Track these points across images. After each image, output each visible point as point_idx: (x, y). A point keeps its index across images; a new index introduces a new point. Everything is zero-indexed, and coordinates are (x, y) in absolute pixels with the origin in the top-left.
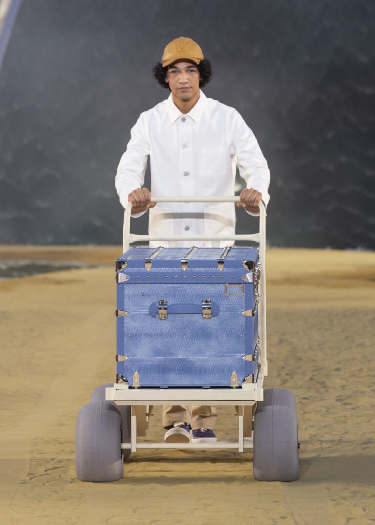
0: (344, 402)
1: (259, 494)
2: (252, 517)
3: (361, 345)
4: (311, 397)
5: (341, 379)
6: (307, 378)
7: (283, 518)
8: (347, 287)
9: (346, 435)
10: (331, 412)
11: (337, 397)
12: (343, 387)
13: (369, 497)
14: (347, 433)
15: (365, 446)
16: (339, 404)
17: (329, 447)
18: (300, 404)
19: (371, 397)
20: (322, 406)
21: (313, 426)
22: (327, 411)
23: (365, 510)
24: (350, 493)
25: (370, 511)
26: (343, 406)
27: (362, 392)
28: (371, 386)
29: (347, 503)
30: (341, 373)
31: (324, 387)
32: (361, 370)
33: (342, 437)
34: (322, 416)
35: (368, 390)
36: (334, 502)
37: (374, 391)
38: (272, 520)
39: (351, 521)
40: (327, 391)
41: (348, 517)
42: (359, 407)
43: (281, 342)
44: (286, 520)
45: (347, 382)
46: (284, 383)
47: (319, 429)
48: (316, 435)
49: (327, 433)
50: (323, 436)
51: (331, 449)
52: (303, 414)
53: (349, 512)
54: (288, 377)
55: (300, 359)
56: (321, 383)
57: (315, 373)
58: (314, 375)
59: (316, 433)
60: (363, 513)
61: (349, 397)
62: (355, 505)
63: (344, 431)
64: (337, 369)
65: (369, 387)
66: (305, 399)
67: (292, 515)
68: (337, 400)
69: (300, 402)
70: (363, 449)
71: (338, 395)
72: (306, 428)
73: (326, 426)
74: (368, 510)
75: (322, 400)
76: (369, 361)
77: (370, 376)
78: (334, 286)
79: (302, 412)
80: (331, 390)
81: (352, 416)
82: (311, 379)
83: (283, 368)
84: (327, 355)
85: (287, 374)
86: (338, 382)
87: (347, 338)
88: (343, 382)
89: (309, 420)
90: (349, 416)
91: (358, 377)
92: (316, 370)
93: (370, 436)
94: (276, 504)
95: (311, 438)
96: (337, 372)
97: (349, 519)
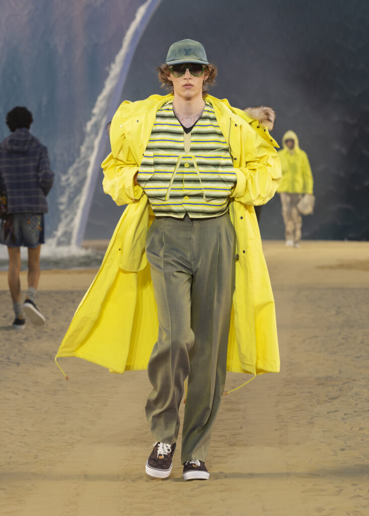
1: (323, 431)
2: (319, 449)
4: (362, 356)
6: (359, 341)
7: (342, 450)
18: (353, 362)
21: (364, 378)
38: (334, 451)
43: (338, 313)
44: (345, 451)
48: (366, 386)
54: (343, 341)
57: (365, 337)
66: (357, 357)
82: (362, 342)
83: (340, 333)
85: (343, 339)
89: (361, 374)
94: (337, 438)
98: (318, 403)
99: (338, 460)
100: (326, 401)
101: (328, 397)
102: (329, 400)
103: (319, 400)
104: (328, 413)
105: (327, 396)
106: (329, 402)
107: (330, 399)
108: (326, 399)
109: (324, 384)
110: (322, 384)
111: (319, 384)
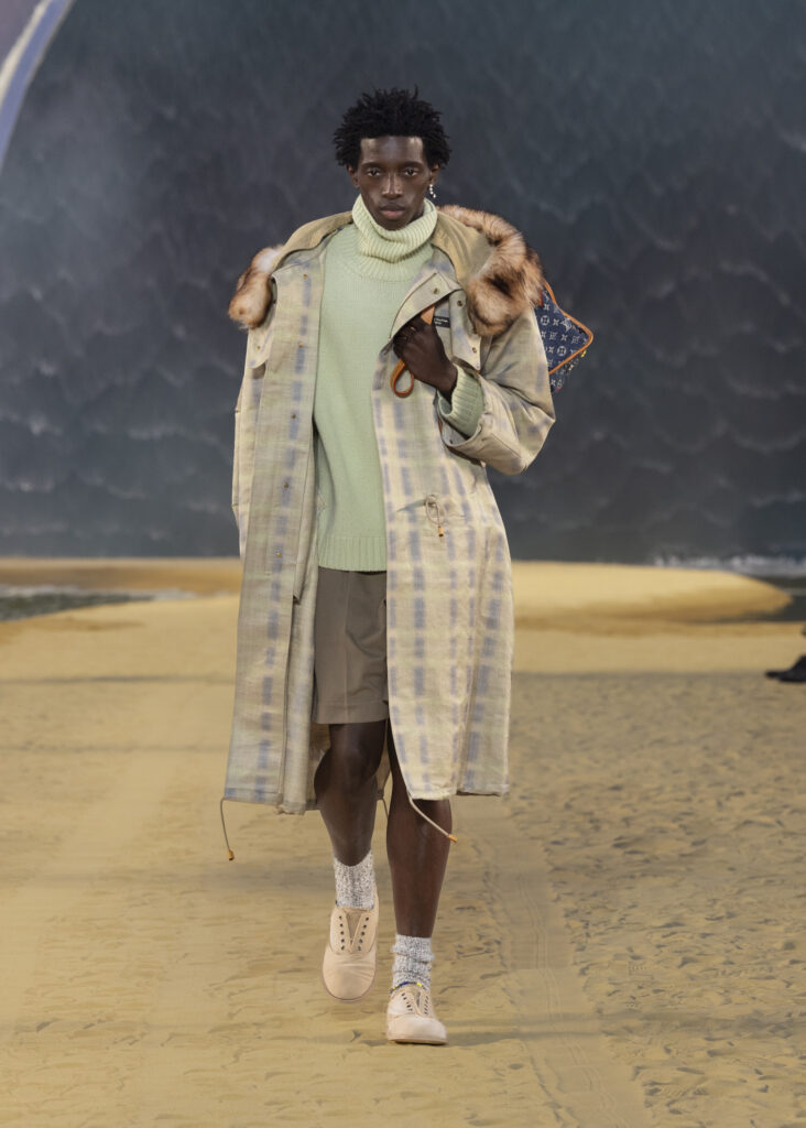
0: (629, 849)
2: (458, 1065)
3: (661, 742)
4: (566, 839)
5: (624, 806)
6: (560, 805)
7: (515, 1067)
8: (635, 633)
9: (634, 910)
10: (605, 868)
11: (616, 840)
12: (627, 821)
13: (677, 1028)
14: (634, 906)
15: (668, 930)
16: (619, 852)
17: (601, 934)
18: (546, 854)
19: (679, 839)
20: (588, 857)
22: (598, 866)
23: (668, 1051)
24: (641, 1019)
25: (677, 1053)
26: (628, 856)
27: (662, 831)
28: (680, 819)
29: (636, 1038)
30: (623, 794)
31: (591, 821)
32: (660, 789)
33: (625, 915)
34: (587, 875)
35: (675, 826)
36: (610, 1038)
37: (683, 827)
38: (495, 1070)
39: (642, 1072)
40: (597, 829)
41: (639, 1064)
42: (657, 858)
44: (520, 1070)
45: (635, 811)
46: (516, 814)
47: (583, 900)
48: (576, 911)
49: (598, 907)
50: (589, 913)
51: (604, 936)
52: (552, 872)
53: (639, 1054)
54: (524, 804)
55: (546, 769)
56: (585, 814)
57: (576, 795)
58: (572, 799)
59: (575, 907)
60: (666, 1057)
61: (638, 840)
62: (649, 1043)
63: (630, 904)
64: (616, 788)
65: (674, 821)
66: (556, 843)
67: (532, 1061)
68: (617, 846)
69: (547, 850)
70: (664, 937)
71: (617, 836)
72: (558, 899)
73: (595, 895)
74: (674, 1053)
75: (587, 844)
76: (675, 772)
77: (677, 800)
78: (610, 633)
79: (551, 868)
80: (605, 827)
81: (643, 875)
82: (568, 807)
84: (597, 762)
85: (523, 798)
86: (618, 811)
87: (634, 728)
88: (627, 812)
90: (638, 874)
91: (655, 803)
92: (576, 789)
93: (678, 912)
95: (567, 916)
96: (616, 793)
97: (638, 1069)
98: (459, 953)
99: (505, 1092)
100: (479, 949)
101: (484, 941)
102: (485, 948)
103: (460, 947)
104: (483, 977)
105: (481, 937)
106: (487, 952)
107: (485, 944)
108: (480, 944)
109: (474, 908)
110: (468, 908)
111: (462, 909)
